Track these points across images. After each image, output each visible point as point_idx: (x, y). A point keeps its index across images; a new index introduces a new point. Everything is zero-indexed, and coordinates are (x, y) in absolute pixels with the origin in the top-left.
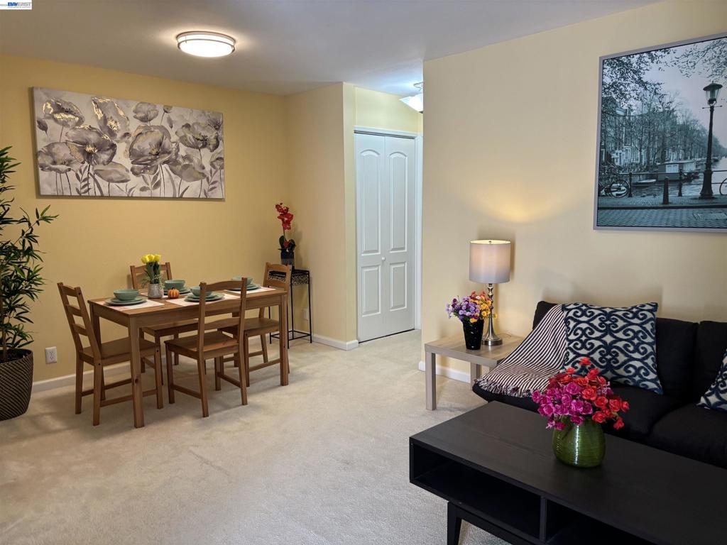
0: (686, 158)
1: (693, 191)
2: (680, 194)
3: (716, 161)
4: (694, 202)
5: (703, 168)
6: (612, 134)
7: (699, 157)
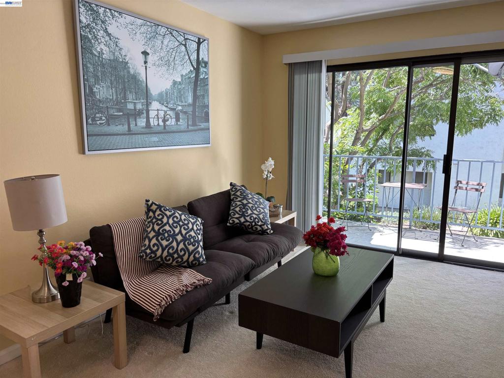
0: (136, 99)
1: (142, 122)
2: (136, 125)
3: (150, 103)
4: (143, 130)
5: (145, 107)
6: (92, 70)
7: (143, 99)
